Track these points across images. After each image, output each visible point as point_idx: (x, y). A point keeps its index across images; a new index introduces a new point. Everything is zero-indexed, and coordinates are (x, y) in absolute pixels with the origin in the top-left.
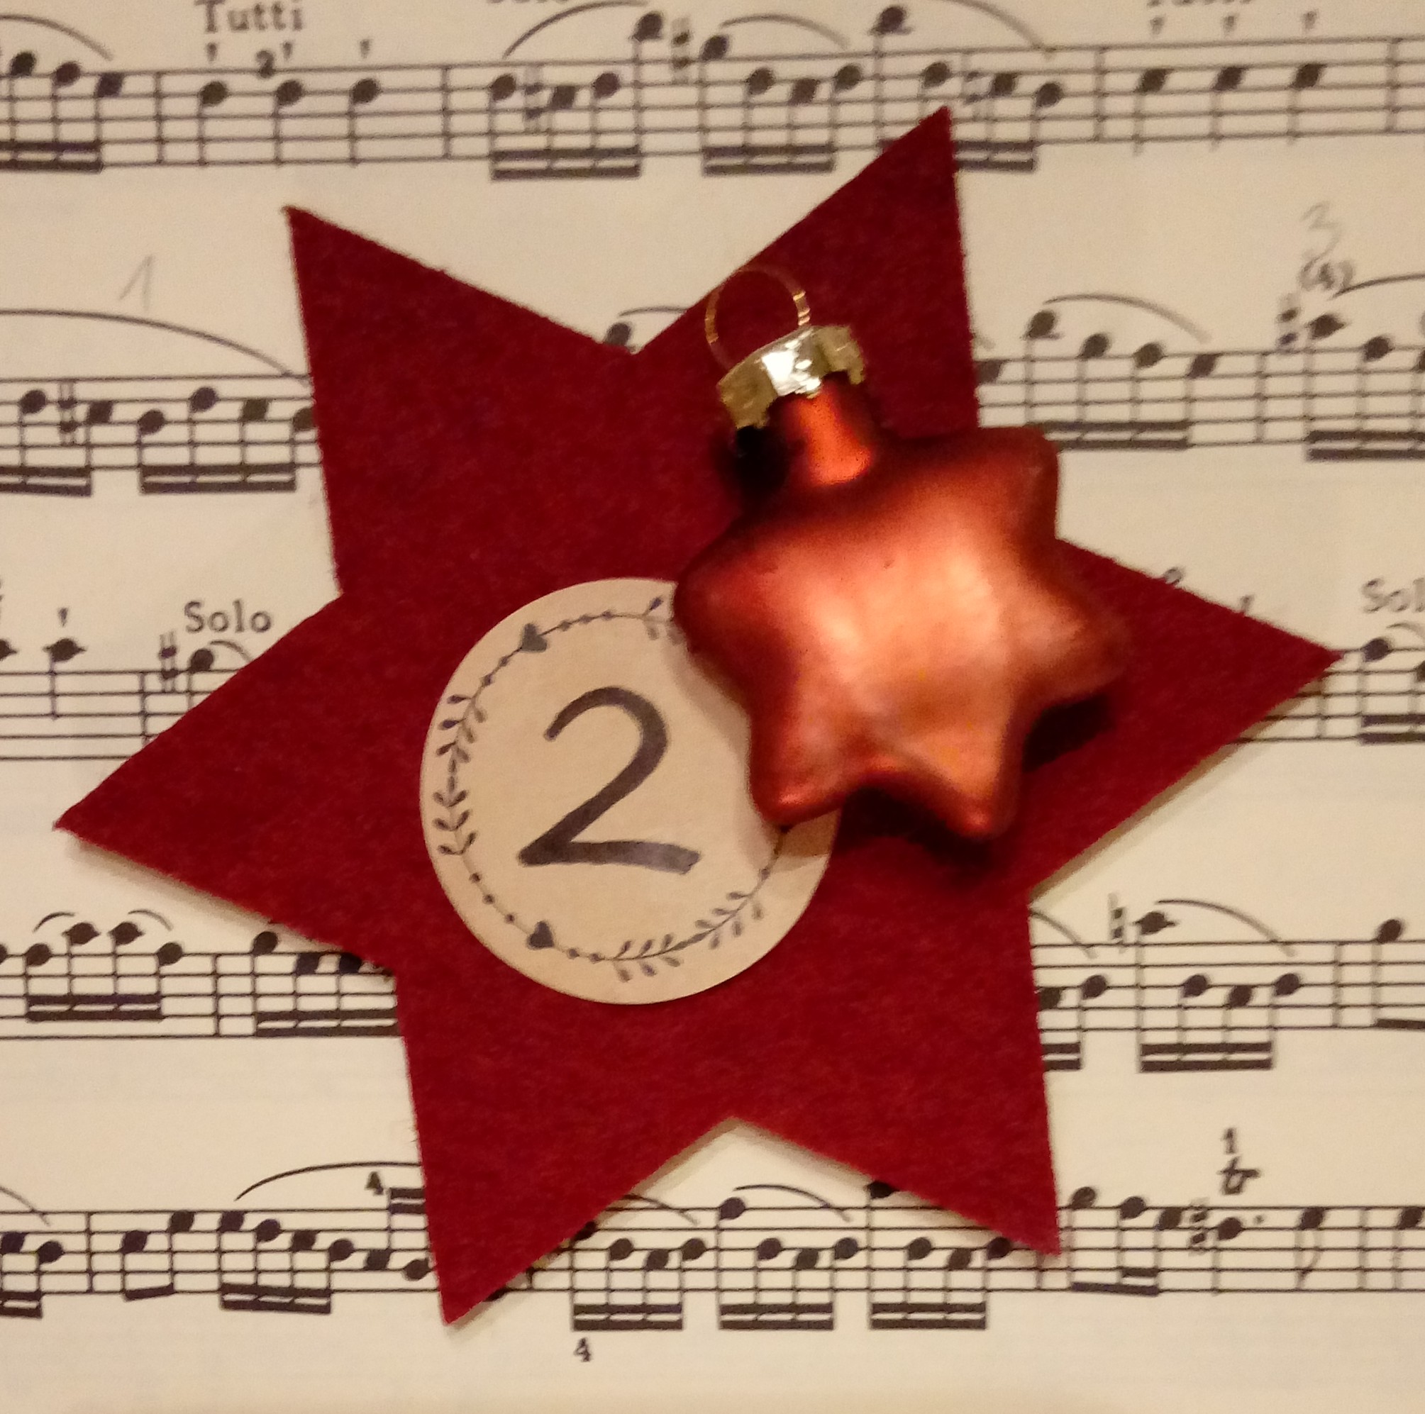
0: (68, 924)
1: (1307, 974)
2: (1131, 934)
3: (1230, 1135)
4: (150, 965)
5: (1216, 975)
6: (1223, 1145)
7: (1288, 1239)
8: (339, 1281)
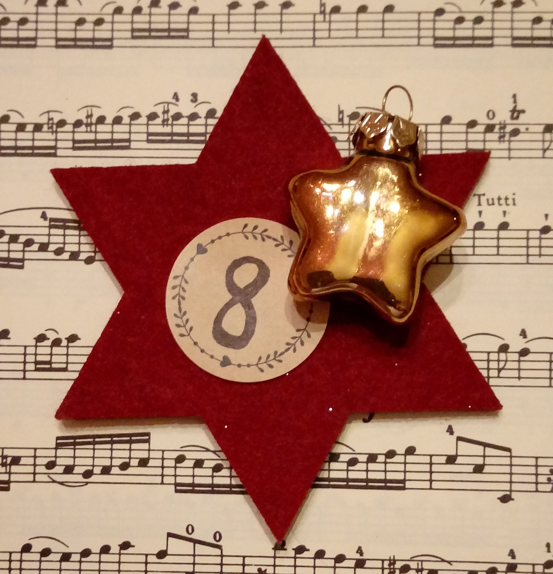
8: (28, 255)
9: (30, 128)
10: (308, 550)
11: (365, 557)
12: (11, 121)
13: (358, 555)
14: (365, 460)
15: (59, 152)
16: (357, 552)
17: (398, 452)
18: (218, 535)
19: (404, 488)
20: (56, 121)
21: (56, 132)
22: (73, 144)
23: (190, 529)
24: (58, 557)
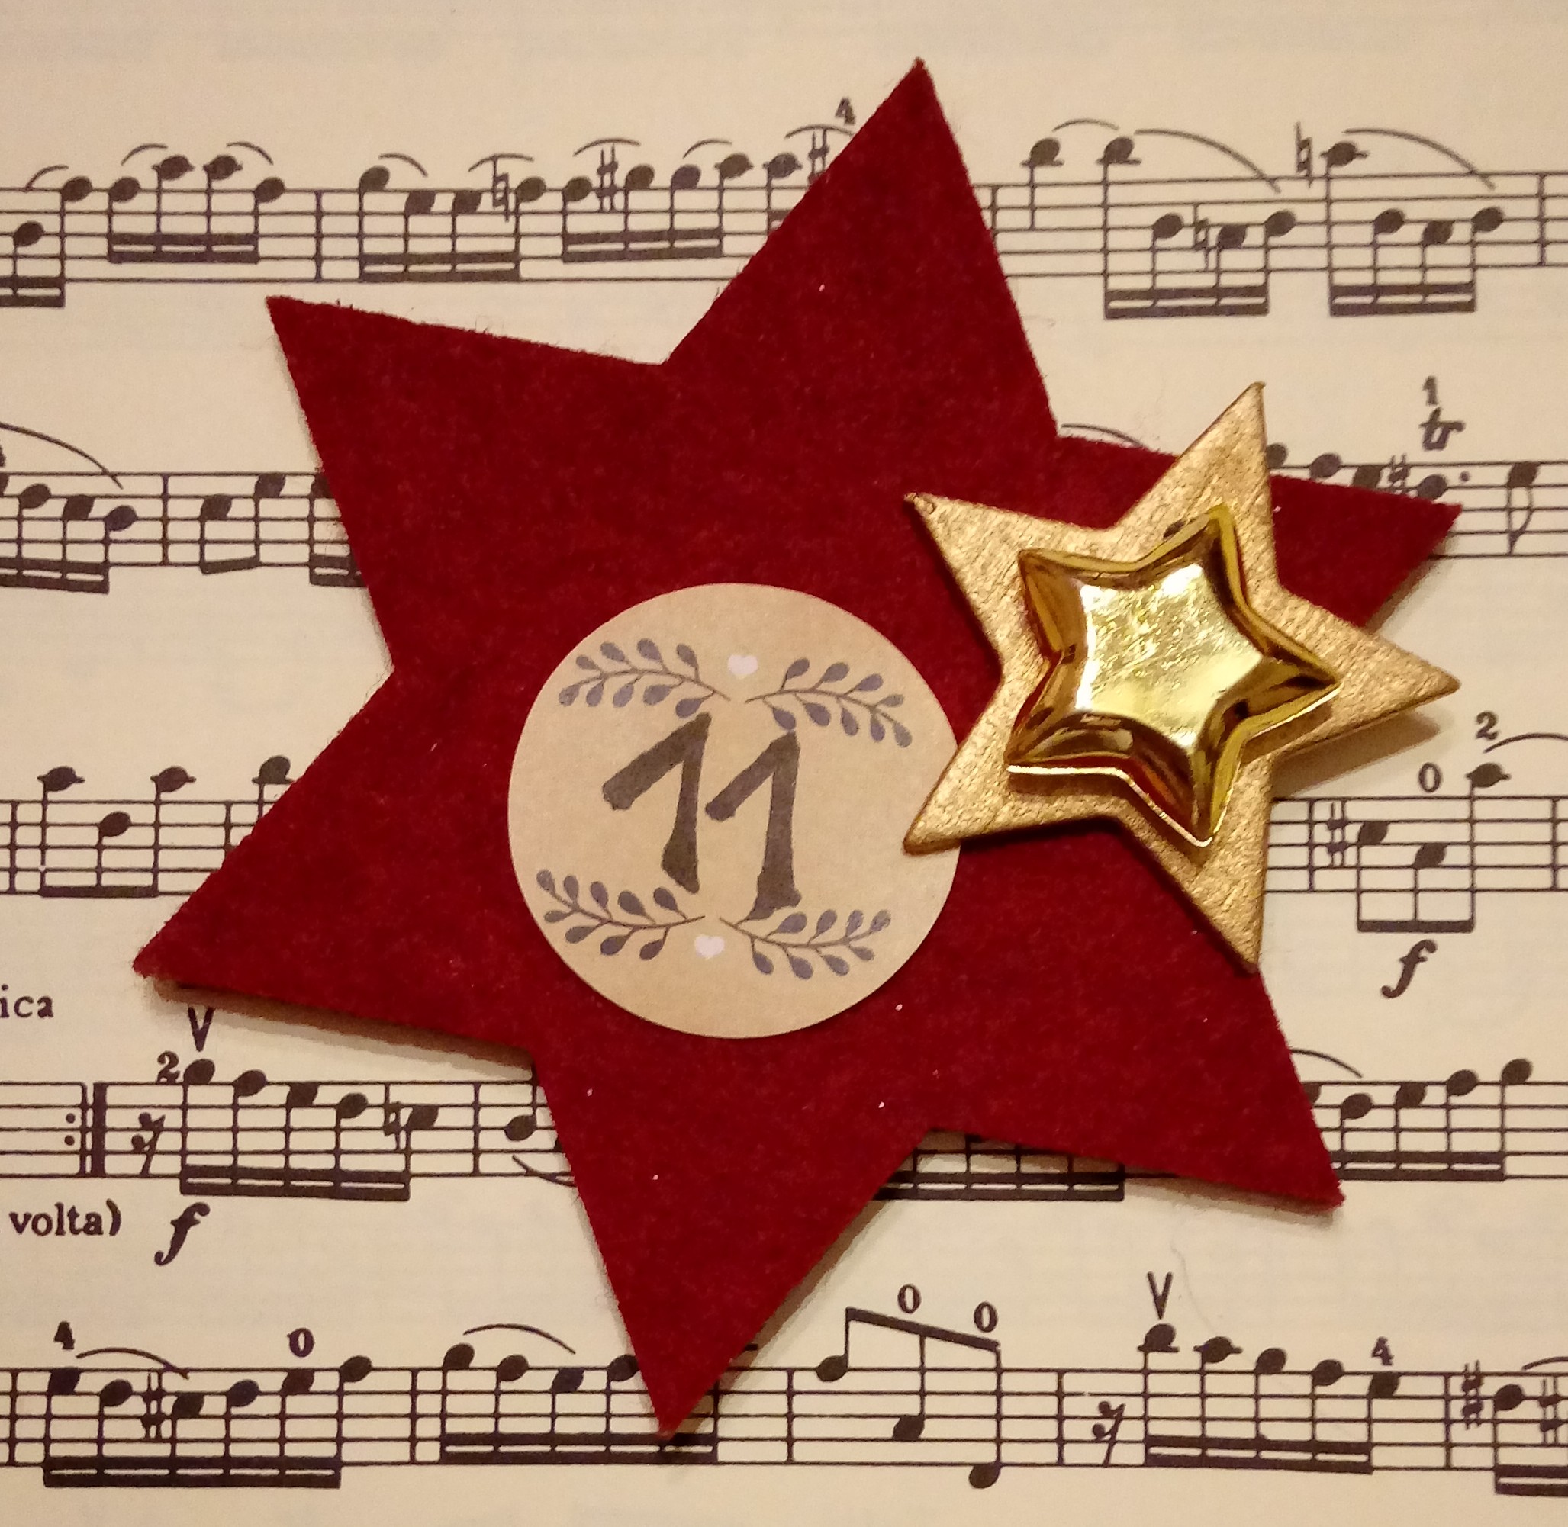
0: (159, 156)
1: (1509, 209)
2: (1319, 166)
3: (1430, 384)
4: (247, 202)
5: (1411, 211)
6: (1424, 395)
7: (1498, 498)
9: (443, 203)
10: (1238, 1351)
11: (1395, 1367)
12: (390, 185)
13: (1378, 1361)
14: (1391, 1101)
15: (526, 269)
16: (1374, 1355)
17: (1482, 1077)
18: (985, 1312)
19: (1500, 1176)
20: (514, 183)
21: (517, 213)
22: (565, 246)
23: (909, 1297)
24: (547, 1380)
